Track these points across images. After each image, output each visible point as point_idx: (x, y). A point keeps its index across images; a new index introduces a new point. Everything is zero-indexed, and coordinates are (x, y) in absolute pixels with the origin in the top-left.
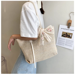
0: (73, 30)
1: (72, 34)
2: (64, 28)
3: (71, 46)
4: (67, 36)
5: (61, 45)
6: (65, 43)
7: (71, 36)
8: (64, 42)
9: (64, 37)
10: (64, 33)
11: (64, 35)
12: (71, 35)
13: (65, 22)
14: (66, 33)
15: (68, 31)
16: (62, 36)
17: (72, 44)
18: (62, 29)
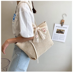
1: (64, 30)
2: (58, 26)
3: (63, 40)
4: (60, 32)
5: (56, 39)
6: (59, 37)
7: (63, 32)
8: (58, 37)
9: (58, 33)
10: (58, 30)
11: (58, 31)
12: (63, 31)
13: (59, 22)
15: (61, 29)
16: (57, 32)
18: (56, 27)
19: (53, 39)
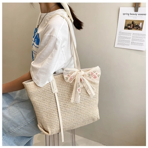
0: (145, 15)
1: (143, 22)
2: (127, 13)
3: (142, 44)
4: (133, 27)
5: (124, 45)
6: (131, 40)
7: (140, 25)
8: (130, 38)
9: (129, 29)
10: (128, 23)
11: (129, 25)
12: (141, 23)
14: (133, 22)
16: (126, 28)
17: (144, 41)
18: (124, 14)
19: (118, 44)
